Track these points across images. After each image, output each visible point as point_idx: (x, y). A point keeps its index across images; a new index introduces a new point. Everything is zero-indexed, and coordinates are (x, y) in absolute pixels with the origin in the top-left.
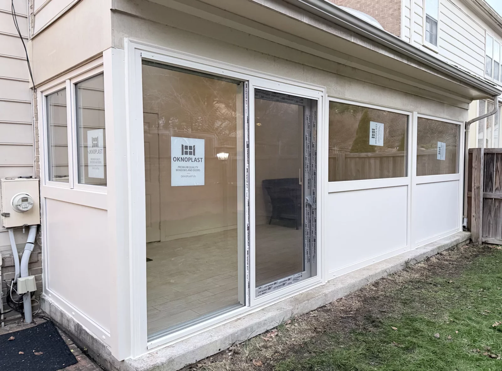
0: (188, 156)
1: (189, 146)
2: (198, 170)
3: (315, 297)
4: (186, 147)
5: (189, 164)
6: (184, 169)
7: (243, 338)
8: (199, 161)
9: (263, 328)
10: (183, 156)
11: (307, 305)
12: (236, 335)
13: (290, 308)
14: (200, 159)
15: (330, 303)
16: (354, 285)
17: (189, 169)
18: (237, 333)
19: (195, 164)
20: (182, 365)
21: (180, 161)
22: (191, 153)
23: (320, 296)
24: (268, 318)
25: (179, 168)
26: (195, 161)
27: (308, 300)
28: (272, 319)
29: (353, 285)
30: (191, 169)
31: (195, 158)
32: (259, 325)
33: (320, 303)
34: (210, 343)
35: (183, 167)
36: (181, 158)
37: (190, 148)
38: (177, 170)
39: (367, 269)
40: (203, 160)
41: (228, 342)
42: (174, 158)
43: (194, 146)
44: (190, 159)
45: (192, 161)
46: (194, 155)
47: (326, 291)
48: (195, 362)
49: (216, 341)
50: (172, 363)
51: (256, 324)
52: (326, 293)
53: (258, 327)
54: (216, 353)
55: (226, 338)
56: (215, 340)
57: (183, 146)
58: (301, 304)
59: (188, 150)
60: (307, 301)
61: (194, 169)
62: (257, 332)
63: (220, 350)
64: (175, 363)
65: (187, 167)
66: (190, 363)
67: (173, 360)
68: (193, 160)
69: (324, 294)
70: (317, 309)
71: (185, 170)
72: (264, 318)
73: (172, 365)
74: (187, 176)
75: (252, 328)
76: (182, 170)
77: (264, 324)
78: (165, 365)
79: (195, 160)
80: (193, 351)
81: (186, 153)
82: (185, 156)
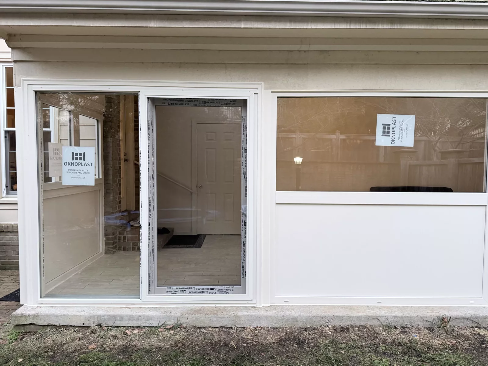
0: (78, 161)
1: (79, 153)
2: (88, 173)
3: (217, 314)
4: (77, 154)
5: (80, 167)
6: (74, 171)
7: (110, 323)
8: (88, 165)
9: (135, 322)
10: (73, 162)
11: (202, 318)
12: (103, 318)
13: (176, 315)
14: (90, 164)
15: (244, 328)
16: (295, 319)
17: (79, 172)
18: (103, 316)
19: (85, 168)
20: (46, 322)
21: (70, 165)
22: (81, 159)
23: (227, 315)
24: (144, 316)
25: (69, 171)
26: (85, 166)
27: (206, 314)
28: (149, 318)
29: (292, 319)
30: (81, 171)
31: (85, 163)
32: (131, 318)
33: (224, 323)
34: (74, 315)
35: (73, 170)
36: (72, 163)
37: (81, 154)
38: (67, 172)
39: (351, 308)
40: (93, 165)
41: (93, 321)
42: (65, 163)
43: (84, 153)
44: (80, 164)
45: (82, 166)
46: (84, 160)
47: (239, 314)
48: (58, 325)
49: (81, 316)
50: (37, 318)
51: (127, 316)
52: (238, 315)
53: (130, 320)
54: (79, 325)
55: (91, 317)
56: (79, 314)
57: (73, 153)
58: (193, 315)
59: (79, 157)
60: (204, 315)
61: (84, 172)
62: (128, 323)
63: (83, 324)
64: (39, 319)
65: (77, 170)
66: (54, 324)
67: (38, 316)
68: (83, 164)
69: (234, 315)
70: (219, 327)
71: (75, 173)
72: (140, 314)
73: (37, 319)
74: (77, 178)
75: (122, 318)
76: (72, 172)
77: (138, 319)
78: (31, 317)
79: (85, 164)
80: (57, 316)
81: (76, 159)
82: (75, 161)
